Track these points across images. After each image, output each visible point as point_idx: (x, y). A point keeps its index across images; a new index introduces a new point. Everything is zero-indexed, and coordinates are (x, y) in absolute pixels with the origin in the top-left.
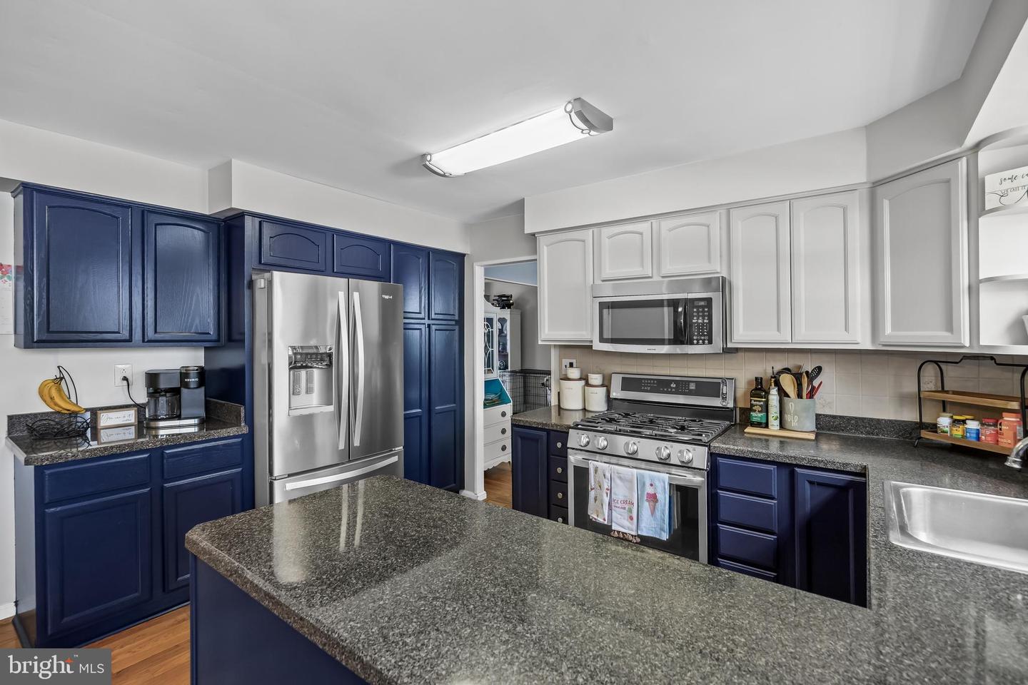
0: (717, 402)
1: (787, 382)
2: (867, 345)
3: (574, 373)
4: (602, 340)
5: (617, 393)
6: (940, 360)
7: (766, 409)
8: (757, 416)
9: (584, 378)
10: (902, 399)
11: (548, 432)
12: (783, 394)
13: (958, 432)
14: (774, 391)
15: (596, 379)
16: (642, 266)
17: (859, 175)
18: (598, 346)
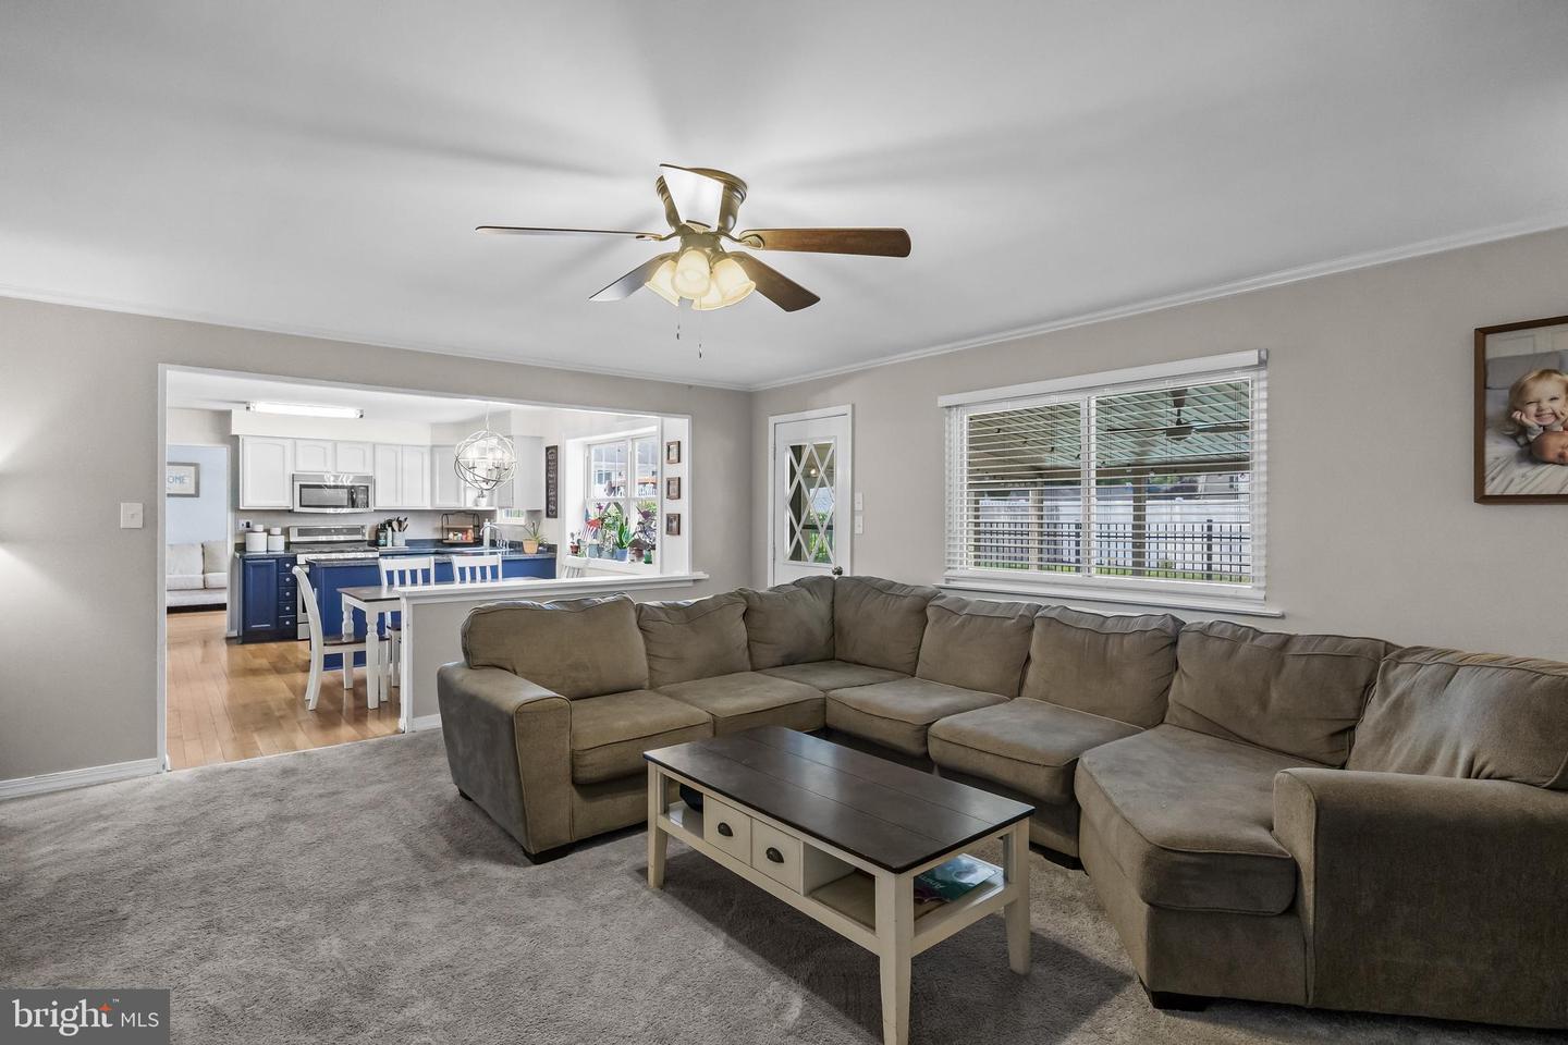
0: (359, 537)
1: (395, 524)
2: (429, 508)
3: (260, 528)
4: (301, 506)
5: (294, 538)
6: (446, 513)
7: (386, 538)
8: (382, 541)
9: (268, 532)
10: (436, 529)
11: (277, 560)
12: (393, 530)
13: (456, 538)
14: (390, 529)
15: (277, 531)
16: (325, 462)
17: (428, 442)
18: (298, 509)
